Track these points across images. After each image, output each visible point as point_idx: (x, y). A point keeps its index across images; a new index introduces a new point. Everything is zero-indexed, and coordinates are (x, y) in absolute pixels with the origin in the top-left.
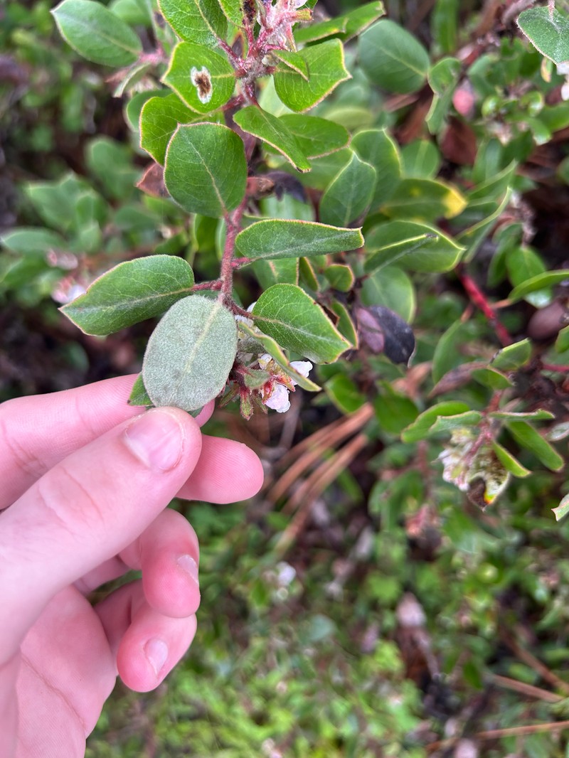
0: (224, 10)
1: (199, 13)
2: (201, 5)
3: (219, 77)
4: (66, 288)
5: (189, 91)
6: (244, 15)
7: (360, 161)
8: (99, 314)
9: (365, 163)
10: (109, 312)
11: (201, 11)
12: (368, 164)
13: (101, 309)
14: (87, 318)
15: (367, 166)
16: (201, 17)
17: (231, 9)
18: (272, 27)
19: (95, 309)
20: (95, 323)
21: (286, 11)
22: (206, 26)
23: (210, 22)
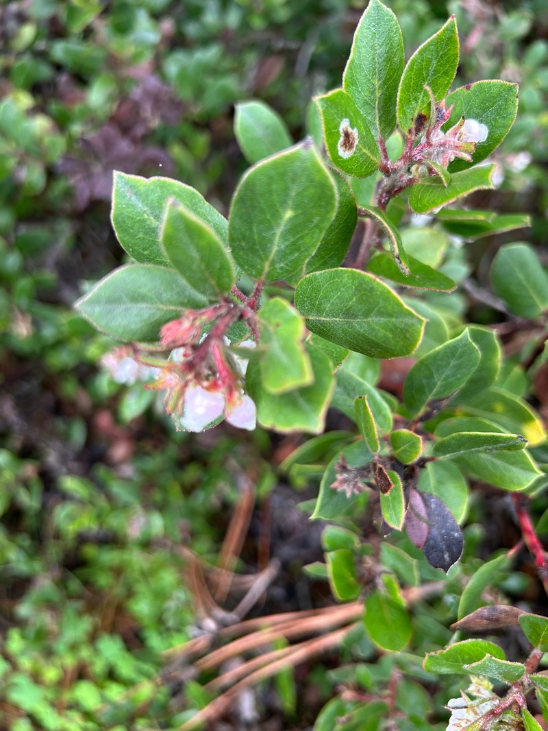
0: (398, 111)
1: (375, 104)
2: (380, 98)
3: (365, 151)
4: (121, 357)
5: (333, 131)
6: (413, 126)
7: (470, 340)
8: (138, 214)
9: (473, 344)
10: (148, 222)
11: (377, 103)
12: (476, 347)
13: (145, 212)
14: (126, 204)
15: (474, 348)
16: (374, 108)
17: (404, 113)
18: (434, 143)
19: (140, 205)
20: (128, 217)
21: (452, 139)
22: (375, 118)
23: (380, 118)
